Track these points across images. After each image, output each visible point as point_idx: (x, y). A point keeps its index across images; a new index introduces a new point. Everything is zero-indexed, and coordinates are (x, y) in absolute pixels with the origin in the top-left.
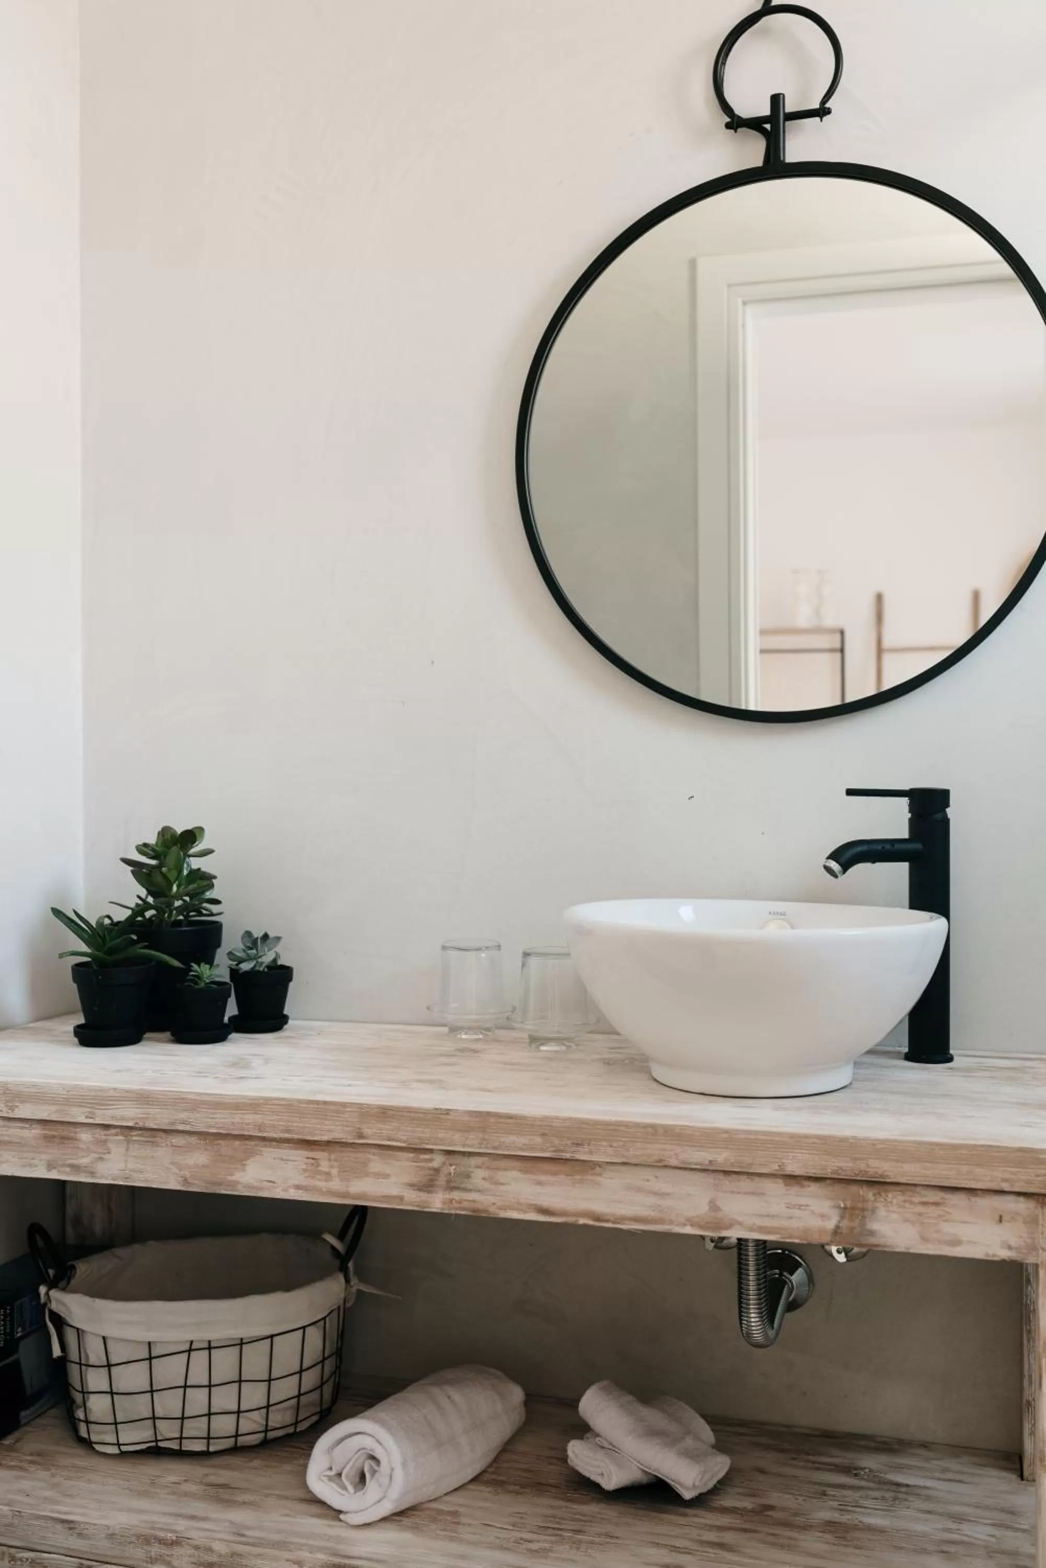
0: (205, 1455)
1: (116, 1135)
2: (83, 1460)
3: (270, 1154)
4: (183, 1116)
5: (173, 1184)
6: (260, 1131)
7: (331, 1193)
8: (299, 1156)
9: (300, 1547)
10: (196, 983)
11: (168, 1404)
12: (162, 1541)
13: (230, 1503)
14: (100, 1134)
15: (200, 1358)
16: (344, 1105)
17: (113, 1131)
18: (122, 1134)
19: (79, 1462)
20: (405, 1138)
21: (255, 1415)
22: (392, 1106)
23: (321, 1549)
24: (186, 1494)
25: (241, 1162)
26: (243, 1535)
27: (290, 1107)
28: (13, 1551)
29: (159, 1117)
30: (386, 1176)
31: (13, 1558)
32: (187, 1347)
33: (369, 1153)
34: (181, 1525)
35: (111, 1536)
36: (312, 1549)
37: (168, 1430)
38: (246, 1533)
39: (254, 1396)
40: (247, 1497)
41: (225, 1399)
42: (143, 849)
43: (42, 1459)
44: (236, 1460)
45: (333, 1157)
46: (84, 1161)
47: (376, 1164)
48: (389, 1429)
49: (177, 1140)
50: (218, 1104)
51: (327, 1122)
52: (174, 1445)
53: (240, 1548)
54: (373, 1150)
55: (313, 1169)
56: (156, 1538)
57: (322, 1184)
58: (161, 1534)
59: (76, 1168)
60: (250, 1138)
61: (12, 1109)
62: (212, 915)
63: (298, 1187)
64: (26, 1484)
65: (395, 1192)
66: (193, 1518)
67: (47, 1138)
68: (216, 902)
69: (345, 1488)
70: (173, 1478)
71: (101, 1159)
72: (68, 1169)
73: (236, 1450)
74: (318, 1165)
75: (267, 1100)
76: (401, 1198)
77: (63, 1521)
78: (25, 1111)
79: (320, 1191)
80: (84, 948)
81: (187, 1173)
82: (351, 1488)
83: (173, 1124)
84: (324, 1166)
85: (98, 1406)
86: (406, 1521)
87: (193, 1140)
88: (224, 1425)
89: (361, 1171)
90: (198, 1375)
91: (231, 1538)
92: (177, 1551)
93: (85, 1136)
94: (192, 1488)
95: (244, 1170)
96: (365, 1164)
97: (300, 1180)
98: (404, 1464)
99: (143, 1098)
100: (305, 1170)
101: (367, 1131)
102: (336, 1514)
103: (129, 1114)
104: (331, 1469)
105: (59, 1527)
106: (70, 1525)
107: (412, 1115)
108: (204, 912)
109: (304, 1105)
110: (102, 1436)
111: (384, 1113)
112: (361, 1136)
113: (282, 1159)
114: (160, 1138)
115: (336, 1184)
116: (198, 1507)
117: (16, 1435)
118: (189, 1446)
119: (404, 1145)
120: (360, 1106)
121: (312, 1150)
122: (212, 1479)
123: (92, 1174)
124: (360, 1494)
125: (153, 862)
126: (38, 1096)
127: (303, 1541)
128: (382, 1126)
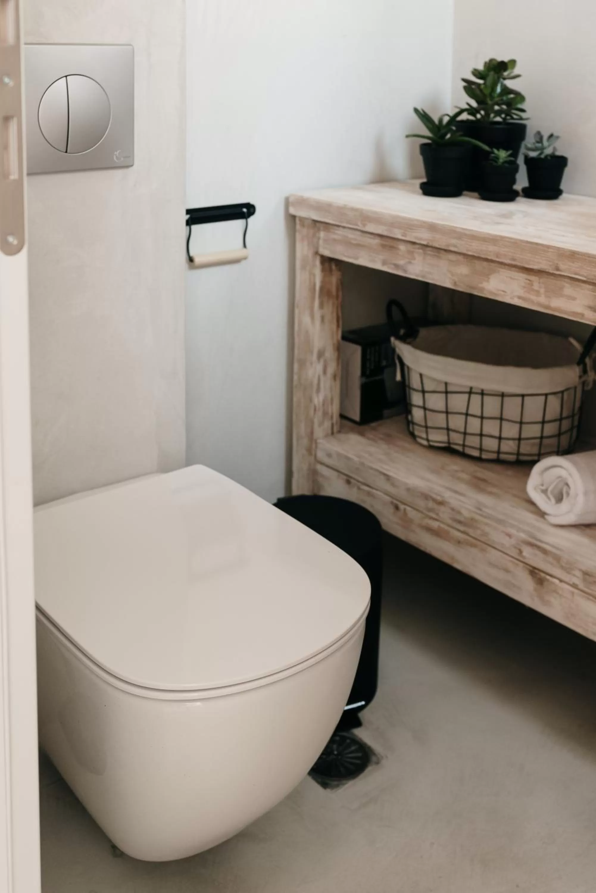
0: (479, 460)
1: (419, 249)
2: (408, 444)
3: (505, 273)
4: (454, 241)
5: (448, 284)
6: (497, 257)
7: (540, 305)
8: (522, 277)
9: (512, 526)
10: (496, 162)
11: (457, 422)
12: (434, 500)
13: (482, 490)
14: (410, 247)
15: (476, 399)
16: (548, 247)
17: (417, 246)
18: (422, 249)
19: (407, 445)
20: (585, 274)
21: (511, 443)
22: (578, 252)
23: (524, 531)
24: (459, 479)
25: (487, 276)
26: (480, 510)
27: (516, 244)
28: (359, 484)
29: (441, 242)
30: (574, 299)
31: (359, 488)
32: (468, 390)
33: (564, 281)
34: (448, 495)
35: (408, 490)
36: (519, 530)
37: (457, 439)
38: (484, 509)
39: (510, 430)
40: (495, 490)
41: (491, 428)
42: (476, 73)
43: (388, 439)
44: (498, 467)
45: (541, 280)
46: (401, 262)
47: (568, 289)
48: (579, 470)
49: (452, 257)
50: (474, 237)
51: (537, 257)
52: (460, 448)
53: (477, 517)
54: (566, 280)
55: (529, 287)
56: (431, 497)
57: (533, 298)
58: (434, 496)
59: (397, 266)
60: (492, 261)
61: (364, 225)
62: (521, 119)
63: (519, 298)
64: (373, 449)
65: (579, 310)
66: (456, 492)
67: (383, 246)
68: (523, 111)
69: (549, 498)
70: (455, 467)
71: (410, 263)
72: (393, 266)
73: (498, 461)
74: (532, 285)
75: (502, 238)
76: (582, 315)
77: (385, 475)
78: (371, 228)
79: (532, 302)
80: (428, 133)
81: (456, 279)
82: (553, 501)
83: (448, 245)
84: (536, 286)
85: (417, 414)
86: (588, 531)
87: (460, 258)
88: (491, 444)
89: (558, 293)
90: (475, 409)
91: (474, 510)
92: (442, 508)
93: (402, 247)
94: (464, 476)
95: (488, 281)
96: (562, 288)
97: (521, 292)
98: (586, 493)
99: (432, 228)
100: (524, 287)
101: (562, 266)
102: (542, 514)
103: (424, 236)
104: (542, 485)
105: (382, 477)
106: (388, 478)
107: (591, 259)
108: (515, 117)
109: (524, 244)
110: (419, 432)
111: (573, 255)
112: (558, 269)
113: (511, 278)
114: (443, 255)
115: (542, 299)
116: (462, 487)
117: (380, 422)
118: (468, 451)
119: (584, 279)
120: (558, 249)
121: (529, 274)
122: (479, 475)
123: (405, 271)
124: (558, 505)
125: (481, 82)
126: (377, 219)
127: (516, 523)
128: (572, 264)
